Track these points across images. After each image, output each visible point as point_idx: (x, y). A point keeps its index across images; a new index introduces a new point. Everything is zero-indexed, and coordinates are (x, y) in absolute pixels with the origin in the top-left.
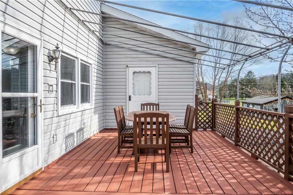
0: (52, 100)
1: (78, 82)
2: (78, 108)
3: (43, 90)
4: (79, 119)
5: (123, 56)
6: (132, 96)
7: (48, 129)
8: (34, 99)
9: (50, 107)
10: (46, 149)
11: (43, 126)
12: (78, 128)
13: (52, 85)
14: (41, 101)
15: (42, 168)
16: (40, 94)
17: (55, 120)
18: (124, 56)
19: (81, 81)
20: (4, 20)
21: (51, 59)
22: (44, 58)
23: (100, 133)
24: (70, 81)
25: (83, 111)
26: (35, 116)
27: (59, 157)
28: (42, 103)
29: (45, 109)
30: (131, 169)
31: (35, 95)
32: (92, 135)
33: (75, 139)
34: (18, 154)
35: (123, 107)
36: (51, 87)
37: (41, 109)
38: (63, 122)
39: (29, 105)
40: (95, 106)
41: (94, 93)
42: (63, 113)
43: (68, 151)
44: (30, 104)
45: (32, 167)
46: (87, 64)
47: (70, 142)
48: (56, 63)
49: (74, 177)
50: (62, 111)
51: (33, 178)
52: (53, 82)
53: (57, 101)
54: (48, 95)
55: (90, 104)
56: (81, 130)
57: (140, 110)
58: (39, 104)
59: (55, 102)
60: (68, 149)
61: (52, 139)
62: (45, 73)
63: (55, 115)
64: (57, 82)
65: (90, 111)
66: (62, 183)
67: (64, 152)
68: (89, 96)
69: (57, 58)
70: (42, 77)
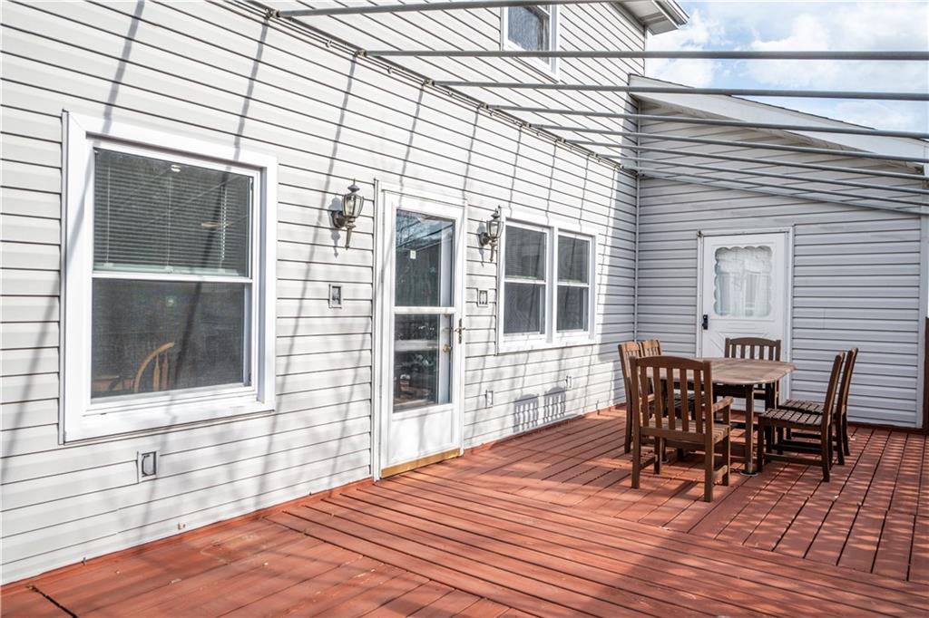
0: (485, 322)
1: (552, 282)
2: (550, 339)
3: (465, 300)
4: (553, 366)
5: (688, 207)
6: (713, 317)
7: (473, 377)
8: (450, 317)
9: (481, 336)
10: (470, 415)
11: (463, 369)
12: (549, 388)
13: (486, 292)
14: (460, 321)
15: (459, 449)
16: (460, 310)
17: (491, 361)
18: (693, 206)
19: (560, 278)
20: (401, 189)
21: (485, 239)
22: (469, 239)
23: (616, 408)
24: (530, 281)
25: (565, 350)
26: (450, 351)
27: (499, 438)
28: (463, 326)
29: (469, 337)
30: (628, 482)
31: (450, 310)
32: (592, 409)
33: (541, 411)
34: (416, 412)
35: (661, 344)
36: (483, 297)
37: (460, 337)
38: (510, 370)
39: (441, 329)
40: (603, 339)
41: (603, 306)
42: (509, 348)
43: (521, 431)
44: (442, 327)
45: (440, 444)
46: (579, 237)
47: (526, 413)
48: (493, 247)
49: (508, 474)
50: (507, 344)
51: (441, 461)
52: (488, 284)
53: (497, 324)
54: (476, 310)
55: (588, 333)
56: (558, 392)
57: (723, 356)
58: (456, 326)
59: (491, 325)
60: (520, 426)
61: (482, 398)
62: (470, 268)
63: (492, 352)
64: (498, 284)
65: (587, 351)
66: (485, 477)
67: (509, 432)
68: (587, 314)
69: (496, 237)
70: (465, 276)
